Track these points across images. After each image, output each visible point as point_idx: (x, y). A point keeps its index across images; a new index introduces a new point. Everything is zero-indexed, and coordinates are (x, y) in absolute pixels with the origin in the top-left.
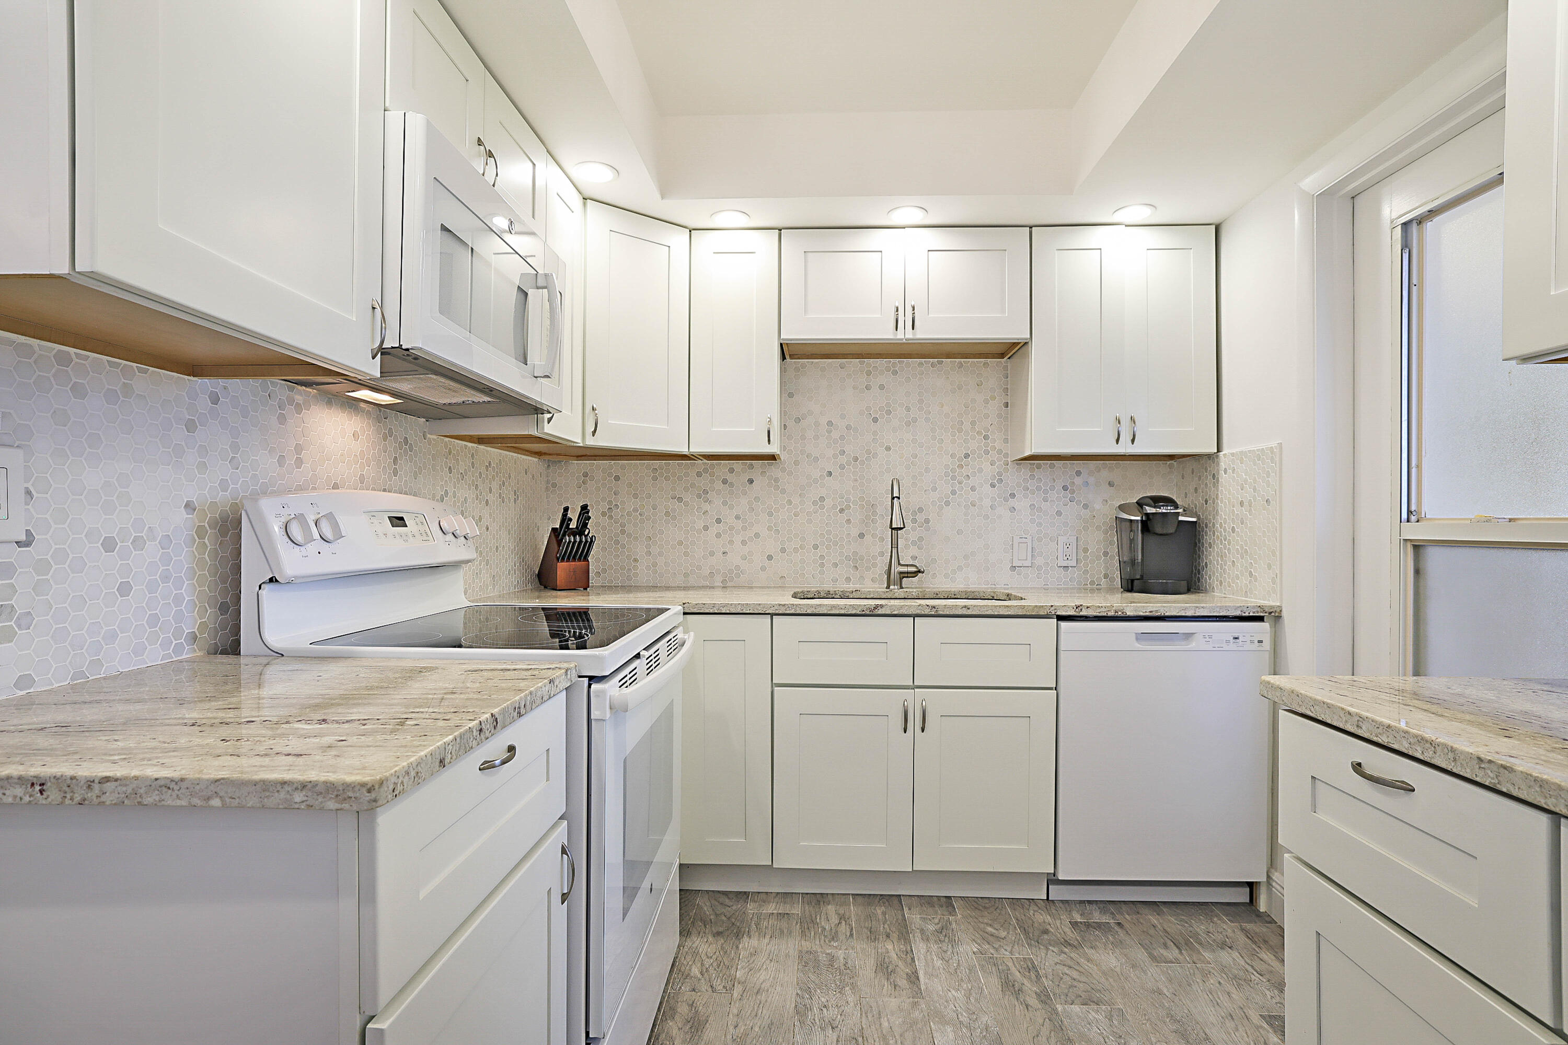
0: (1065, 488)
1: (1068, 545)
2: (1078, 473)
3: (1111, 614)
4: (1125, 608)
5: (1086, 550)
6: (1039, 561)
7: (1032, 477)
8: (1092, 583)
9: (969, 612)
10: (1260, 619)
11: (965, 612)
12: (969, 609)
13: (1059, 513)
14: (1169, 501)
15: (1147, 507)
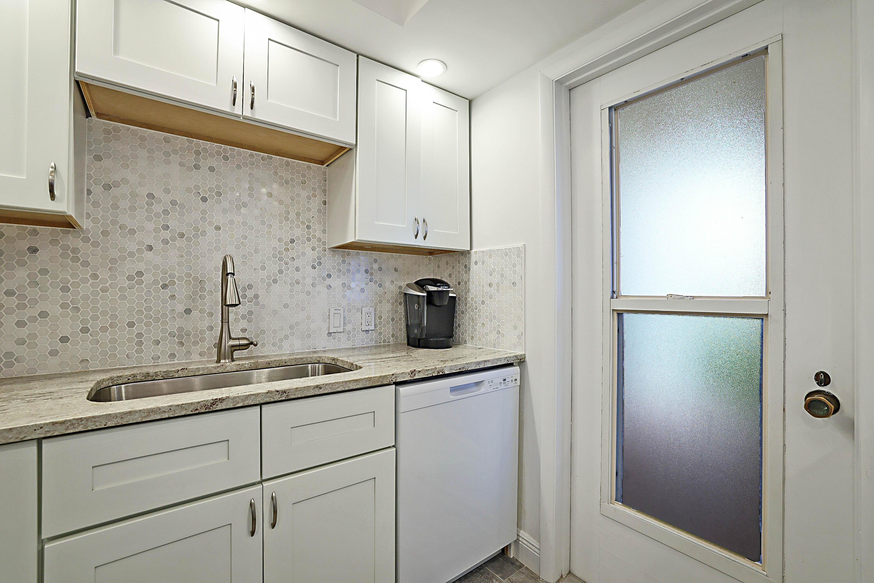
0: (367, 271)
1: (369, 315)
2: (376, 261)
3: (437, 372)
5: (380, 318)
6: (349, 327)
7: (344, 261)
8: (384, 341)
10: (512, 365)
13: (363, 290)
14: (443, 283)
15: (428, 286)
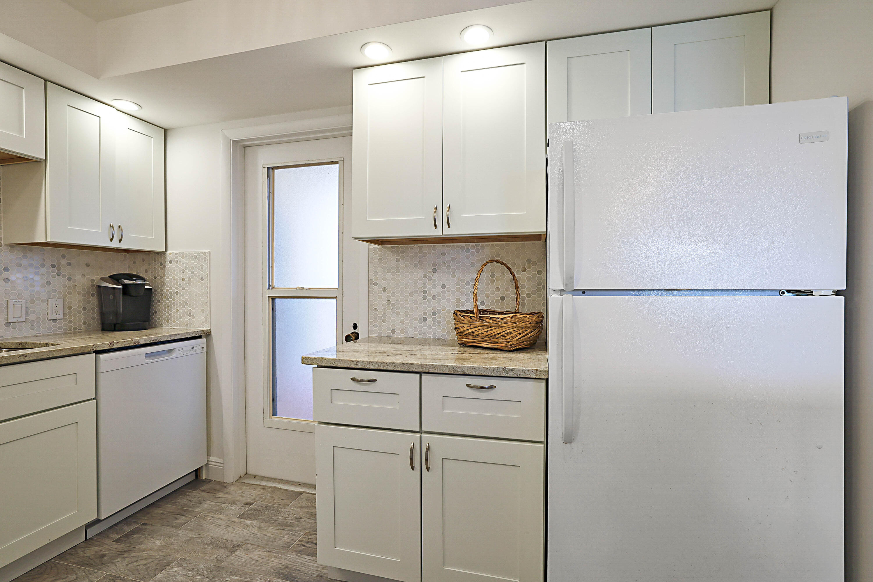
0: (53, 266)
1: (57, 305)
2: (64, 257)
3: (132, 344)
4: (139, 340)
5: (70, 308)
6: (32, 317)
7: (25, 257)
8: (75, 328)
9: (27, 359)
10: (200, 337)
11: (22, 359)
12: (26, 356)
13: (49, 283)
14: (139, 278)
15: (124, 280)
